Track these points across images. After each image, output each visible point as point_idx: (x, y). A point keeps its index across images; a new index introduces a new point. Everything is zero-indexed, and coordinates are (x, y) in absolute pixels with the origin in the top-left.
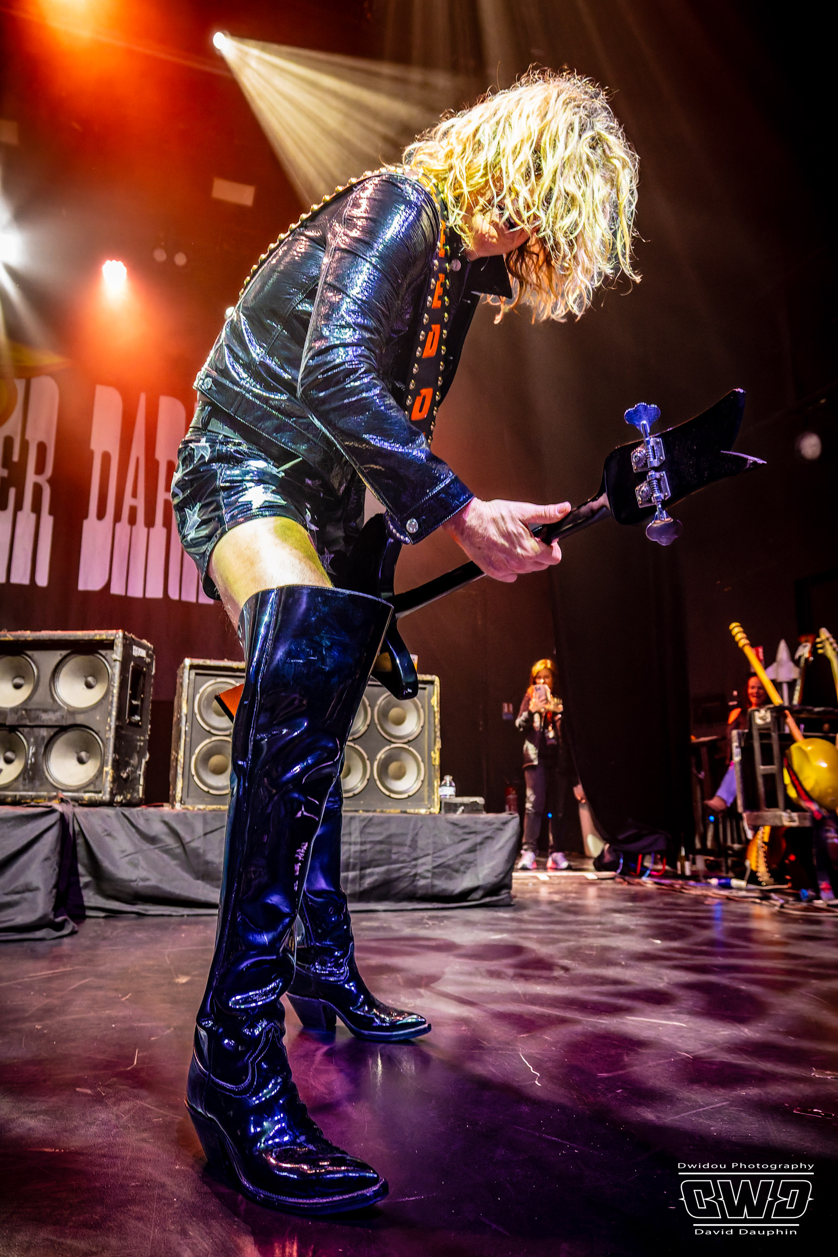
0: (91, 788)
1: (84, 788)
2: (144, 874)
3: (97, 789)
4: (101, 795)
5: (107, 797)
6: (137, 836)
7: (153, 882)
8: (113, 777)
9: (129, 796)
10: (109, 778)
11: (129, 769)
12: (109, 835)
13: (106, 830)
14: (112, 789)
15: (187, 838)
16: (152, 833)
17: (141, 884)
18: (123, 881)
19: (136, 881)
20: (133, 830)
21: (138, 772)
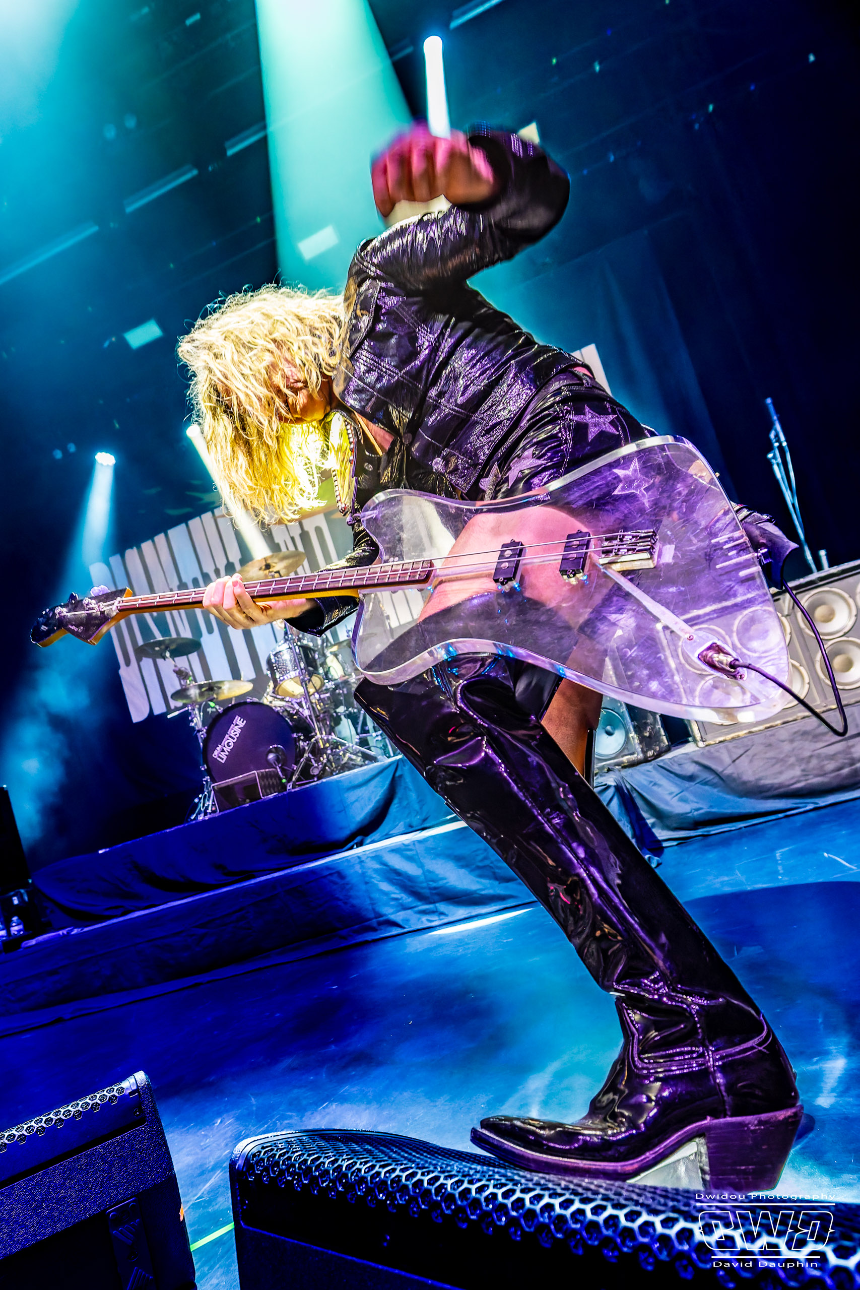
0: (626, 752)
1: (620, 753)
2: (695, 806)
3: (631, 752)
4: (636, 755)
5: (641, 756)
6: (677, 778)
7: (705, 809)
8: (639, 739)
9: (658, 748)
10: (637, 741)
11: (649, 728)
12: (655, 784)
13: (651, 782)
14: (642, 749)
15: (719, 769)
16: (689, 773)
17: (696, 813)
18: (682, 814)
19: (691, 812)
20: (672, 775)
21: (657, 727)
